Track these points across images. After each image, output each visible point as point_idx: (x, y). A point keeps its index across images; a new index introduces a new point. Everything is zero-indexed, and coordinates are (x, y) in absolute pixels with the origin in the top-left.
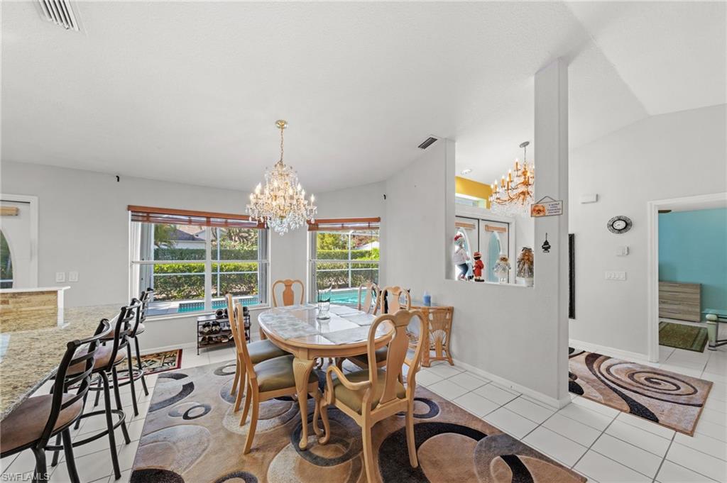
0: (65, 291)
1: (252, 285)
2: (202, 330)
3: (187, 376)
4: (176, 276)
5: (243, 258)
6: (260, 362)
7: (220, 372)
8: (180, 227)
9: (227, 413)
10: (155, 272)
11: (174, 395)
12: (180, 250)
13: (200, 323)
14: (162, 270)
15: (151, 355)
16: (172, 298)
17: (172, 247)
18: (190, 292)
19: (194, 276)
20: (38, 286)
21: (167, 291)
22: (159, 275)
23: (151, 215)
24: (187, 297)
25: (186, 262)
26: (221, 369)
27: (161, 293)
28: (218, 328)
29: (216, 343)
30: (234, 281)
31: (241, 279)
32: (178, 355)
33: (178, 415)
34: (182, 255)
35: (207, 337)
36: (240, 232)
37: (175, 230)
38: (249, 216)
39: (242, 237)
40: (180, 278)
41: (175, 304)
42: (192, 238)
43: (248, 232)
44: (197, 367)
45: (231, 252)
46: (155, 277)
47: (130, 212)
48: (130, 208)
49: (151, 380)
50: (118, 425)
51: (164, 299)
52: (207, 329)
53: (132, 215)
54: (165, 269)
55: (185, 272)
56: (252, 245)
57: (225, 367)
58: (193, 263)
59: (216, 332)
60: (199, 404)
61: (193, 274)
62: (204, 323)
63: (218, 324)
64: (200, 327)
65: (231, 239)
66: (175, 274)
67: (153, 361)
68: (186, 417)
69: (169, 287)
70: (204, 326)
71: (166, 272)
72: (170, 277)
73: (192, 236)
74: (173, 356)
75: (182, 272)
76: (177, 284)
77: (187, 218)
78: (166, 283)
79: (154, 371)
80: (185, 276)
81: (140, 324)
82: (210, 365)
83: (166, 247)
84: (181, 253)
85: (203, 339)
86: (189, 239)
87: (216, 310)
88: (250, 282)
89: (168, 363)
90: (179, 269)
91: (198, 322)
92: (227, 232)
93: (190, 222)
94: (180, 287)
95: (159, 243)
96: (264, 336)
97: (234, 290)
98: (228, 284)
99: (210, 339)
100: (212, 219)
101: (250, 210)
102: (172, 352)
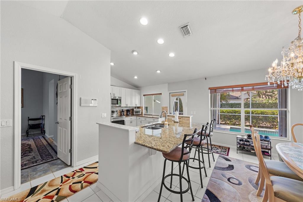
0: (192, 117)
1: (275, 123)
2: (239, 142)
3: (231, 161)
4: (229, 115)
5: (268, 107)
6: (277, 175)
7: (249, 167)
8: (231, 93)
9: (252, 193)
10: (220, 113)
11: (225, 167)
12: (231, 103)
13: (238, 138)
14: (223, 112)
15: (217, 146)
16: (227, 124)
17: (228, 102)
18: (235, 122)
19: (237, 115)
20: (188, 115)
21: (225, 120)
22: (222, 114)
23: (217, 90)
24: (234, 124)
25: (234, 109)
26: (250, 166)
27: (223, 121)
28: (248, 143)
29: (247, 151)
30: (261, 120)
31: (266, 119)
32: (227, 150)
33: (225, 177)
34: (232, 106)
35: (242, 146)
36: (266, 92)
37: (229, 95)
38: (268, 82)
39: (267, 95)
40: (231, 116)
41: (228, 127)
42: (237, 98)
43: (272, 92)
44: (236, 159)
45: (259, 104)
46: (220, 115)
47: (209, 90)
48: (209, 88)
49: (216, 156)
50: (203, 168)
51: (224, 124)
52: (242, 142)
53: (210, 91)
54: (224, 111)
55: (233, 113)
56: (276, 100)
57: (252, 166)
58: (237, 109)
59: (247, 145)
60: (236, 178)
61: (237, 114)
62: (240, 139)
63: (249, 142)
64: (238, 140)
65: (260, 97)
66: (229, 114)
67: (217, 148)
68: (229, 180)
69: (226, 119)
70: (240, 140)
71: (225, 113)
72: (227, 115)
73: (237, 97)
74: (226, 149)
75: (231, 113)
76: (229, 118)
77: (231, 89)
78: (225, 117)
79: (217, 153)
80: (233, 115)
81: (211, 132)
82: (243, 161)
83: (225, 103)
84: (232, 105)
85: (240, 147)
86: (236, 99)
87: (247, 134)
88: (273, 122)
89: (223, 152)
90: (230, 112)
91: (237, 138)
92: (257, 93)
93: (233, 90)
94: (231, 120)
95: (222, 101)
96: (282, 160)
97: (261, 125)
98: (257, 121)
99: (244, 148)
100: (244, 88)
101: (268, 78)
102: (225, 147)
